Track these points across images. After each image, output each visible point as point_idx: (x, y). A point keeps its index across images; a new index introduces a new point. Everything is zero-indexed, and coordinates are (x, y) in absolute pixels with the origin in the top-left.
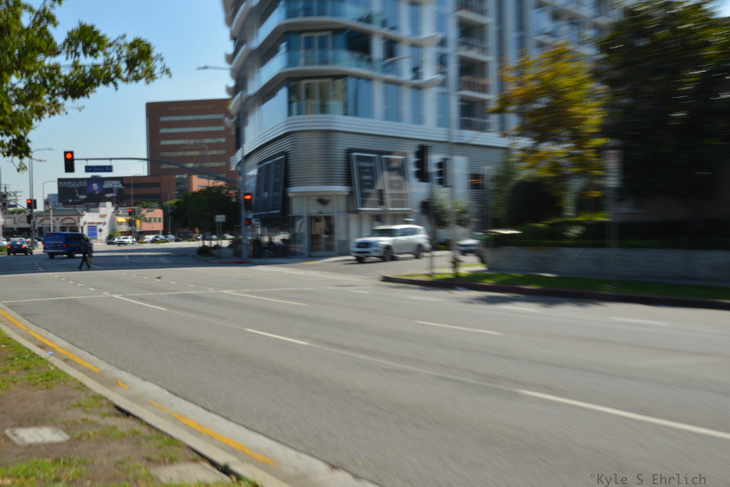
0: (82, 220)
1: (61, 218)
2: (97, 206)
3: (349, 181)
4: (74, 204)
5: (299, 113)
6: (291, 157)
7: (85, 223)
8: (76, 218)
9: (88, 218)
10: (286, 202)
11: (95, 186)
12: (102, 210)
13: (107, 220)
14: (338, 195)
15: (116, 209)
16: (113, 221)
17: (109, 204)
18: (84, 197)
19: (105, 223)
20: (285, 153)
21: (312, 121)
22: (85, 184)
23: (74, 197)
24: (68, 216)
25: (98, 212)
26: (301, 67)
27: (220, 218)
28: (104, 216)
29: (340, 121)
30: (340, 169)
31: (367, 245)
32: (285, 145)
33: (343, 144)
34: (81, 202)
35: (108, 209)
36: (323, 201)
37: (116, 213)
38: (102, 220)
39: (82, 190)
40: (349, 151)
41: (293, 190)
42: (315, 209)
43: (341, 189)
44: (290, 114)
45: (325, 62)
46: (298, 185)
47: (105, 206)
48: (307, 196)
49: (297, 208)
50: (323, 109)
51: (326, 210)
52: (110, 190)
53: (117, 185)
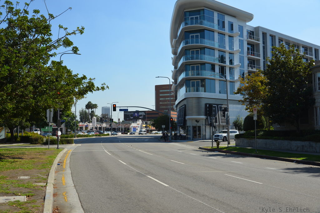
0: (131, 126)
1: (124, 125)
2: (136, 121)
3: (206, 115)
4: (129, 120)
5: (189, 91)
6: (187, 106)
7: (132, 127)
8: (129, 125)
9: (133, 125)
10: (185, 121)
11: (136, 114)
12: (138, 122)
13: (140, 126)
14: (202, 119)
15: (143, 122)
16: (141, 126)
17: (140, 120)
18: (132, 118)
19: (139, 127)
20: (185, 105)
21: (193, 94)
22: (133, 113)
23: (129, 118)
24: (127, 124)
25: (137, 123)
26: (190, 76)
27: (163, 126)
28: (139, 124)
29: (203, 94)
30: (203, 110)
31: (218, 136)
32: (185, 102)
33: (203, 102)
34: (131, 120)
35: (140, 122)
36: (197, 121)
37: (143, 123)
38: (138, 126)
39: (132, 116)
40: (206, 104)
41: (187, 117)
42: (195, 124)
43: (204, 117)
44: (186, 92)
45: (198, 74)
46: (189, 116)
47: (139, 121)
48: (192, 119)
49: (189, 123)
50: (197, 90)
51: (198, 124)
52: (141, 116)
53: (143, 114)
